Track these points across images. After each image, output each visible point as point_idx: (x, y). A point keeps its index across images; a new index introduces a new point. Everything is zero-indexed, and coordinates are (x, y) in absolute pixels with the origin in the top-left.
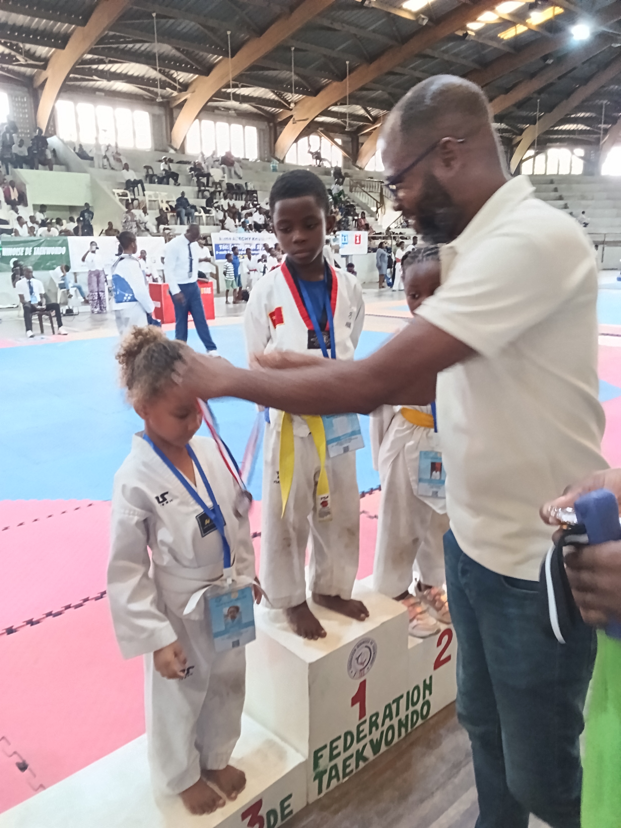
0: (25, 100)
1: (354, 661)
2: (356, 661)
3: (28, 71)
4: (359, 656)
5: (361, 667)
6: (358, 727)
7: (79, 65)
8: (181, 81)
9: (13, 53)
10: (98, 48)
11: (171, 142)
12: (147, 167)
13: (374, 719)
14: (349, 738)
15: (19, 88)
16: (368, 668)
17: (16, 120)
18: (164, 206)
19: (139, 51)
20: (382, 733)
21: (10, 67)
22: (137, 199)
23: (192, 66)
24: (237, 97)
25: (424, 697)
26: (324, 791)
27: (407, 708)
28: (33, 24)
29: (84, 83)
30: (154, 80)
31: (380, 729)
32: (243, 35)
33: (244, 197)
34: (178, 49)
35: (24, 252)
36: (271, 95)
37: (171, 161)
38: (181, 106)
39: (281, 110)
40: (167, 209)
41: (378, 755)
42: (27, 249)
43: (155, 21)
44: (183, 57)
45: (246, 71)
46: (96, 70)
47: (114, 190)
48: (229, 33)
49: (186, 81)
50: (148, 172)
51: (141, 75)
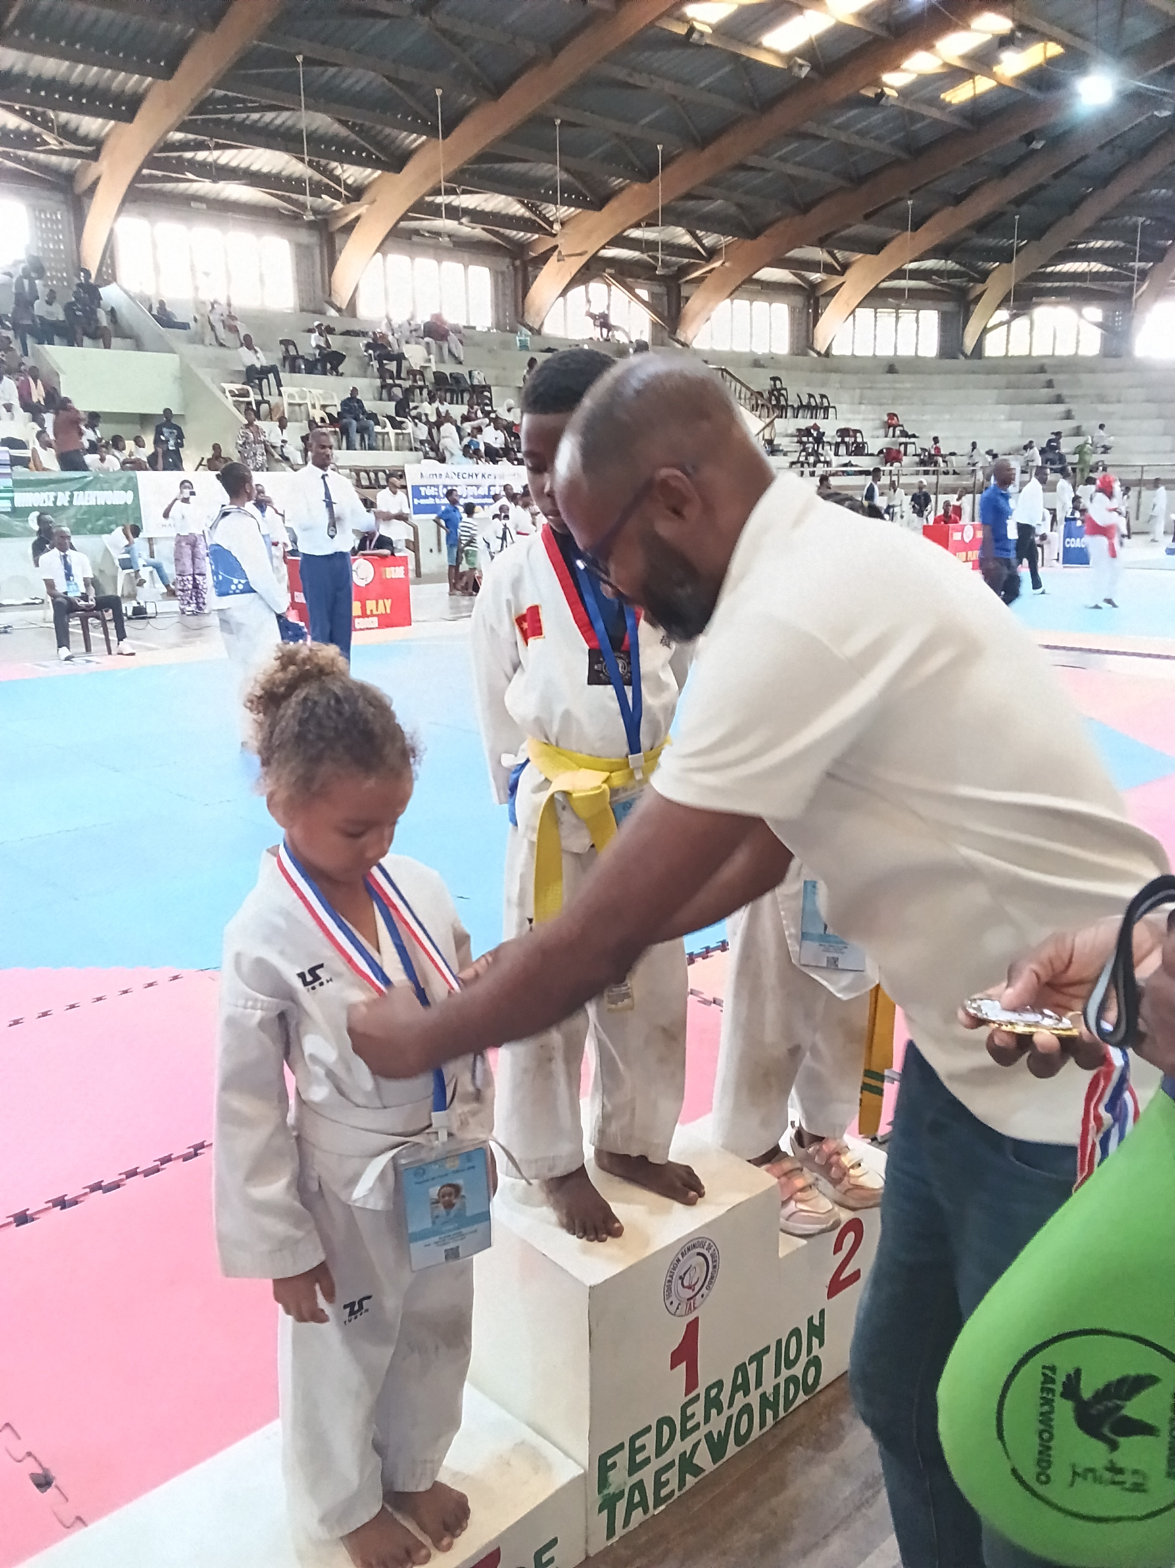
0: (59, 217)
1: (676, 1284)
2: (680, 1281)
3: (65, 163)
4: (685, 1274)
5: (690, 1293)
6: (684, 1408)
7: (160, 152)
8: (349, 181)
9: (37, 129)
10: (196, 120)
11: (330, 295)
12: (285, 343)
13: (713, 1392)
14: (666, 1429)
15: (47, 194)
16: (702, 1296)
17: (41, 254)
18: (318, 414)
19: (272, 127)
20: (730, 1419)
21: (31, 154)
22: (268, 402)
23: (370, 154)
24: (454, 213)
25: (810, 1350)
26: (620, 1531)
27: (777, 1373)
28: (75, 75)
29: (170, 186)
30: (300, 180)
31: (726, 1413)
32: (464, 97)
33: (466, 396)
34: (344, 123)
35: (55, 502)
36: (516, 209)
37: (330, 330)
38: (349, 228)
39: (536, 236)
40: (323, 420)
41: (720, 1463)
42: (60, 494)
43: (301, 69)
44: (353, 137)
45: (471, 164)
46: (191, 161)
47: (224, 385)
48: (439, 92)
49: (359, 181)
50: (287, 351)
51: (274, 171)
